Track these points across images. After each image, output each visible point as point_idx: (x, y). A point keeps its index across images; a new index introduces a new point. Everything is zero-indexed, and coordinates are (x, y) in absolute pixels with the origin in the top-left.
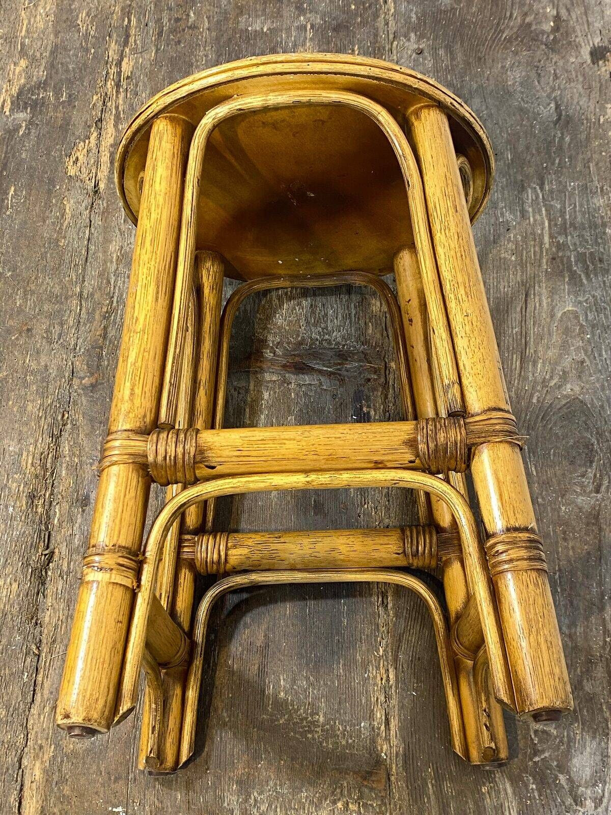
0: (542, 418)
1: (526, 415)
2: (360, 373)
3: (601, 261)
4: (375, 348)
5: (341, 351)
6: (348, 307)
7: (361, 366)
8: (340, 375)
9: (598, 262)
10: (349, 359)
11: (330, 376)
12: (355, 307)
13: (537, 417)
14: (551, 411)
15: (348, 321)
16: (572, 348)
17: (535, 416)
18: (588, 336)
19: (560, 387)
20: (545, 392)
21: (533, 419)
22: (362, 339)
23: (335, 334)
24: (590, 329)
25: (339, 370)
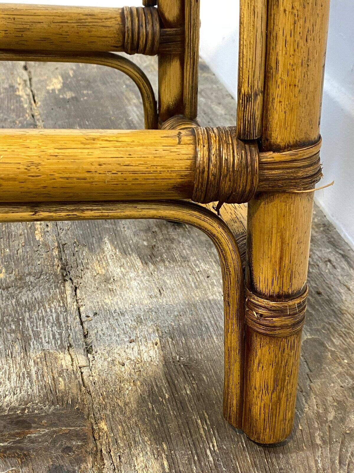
0: (340, 463)
1: (316, 461)
2: (54, 442)
3: (319, 293)
4: (73, 405)
5: (19, 417)
6: (25, 365)
7: (55, 432)
8: (21, 449)
9: (316, 295)
10: (33, 425)
11: (5, 452)
12: (36, 363)
13: (333, 463)
14: (347, 451)
15: (27, 380)
16: (334, 375)
17: (328, 461)
18: (346, 361)
19: (343, 420)
20: (327, 428)
21: (328, 465)
22: (51, 397)
23: (8, 398)
24: (343, 355)
25: (19, 442)
